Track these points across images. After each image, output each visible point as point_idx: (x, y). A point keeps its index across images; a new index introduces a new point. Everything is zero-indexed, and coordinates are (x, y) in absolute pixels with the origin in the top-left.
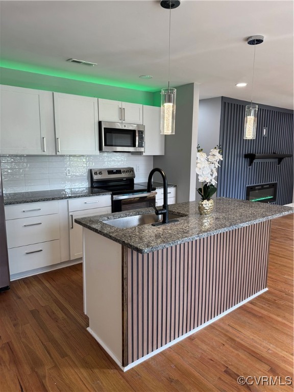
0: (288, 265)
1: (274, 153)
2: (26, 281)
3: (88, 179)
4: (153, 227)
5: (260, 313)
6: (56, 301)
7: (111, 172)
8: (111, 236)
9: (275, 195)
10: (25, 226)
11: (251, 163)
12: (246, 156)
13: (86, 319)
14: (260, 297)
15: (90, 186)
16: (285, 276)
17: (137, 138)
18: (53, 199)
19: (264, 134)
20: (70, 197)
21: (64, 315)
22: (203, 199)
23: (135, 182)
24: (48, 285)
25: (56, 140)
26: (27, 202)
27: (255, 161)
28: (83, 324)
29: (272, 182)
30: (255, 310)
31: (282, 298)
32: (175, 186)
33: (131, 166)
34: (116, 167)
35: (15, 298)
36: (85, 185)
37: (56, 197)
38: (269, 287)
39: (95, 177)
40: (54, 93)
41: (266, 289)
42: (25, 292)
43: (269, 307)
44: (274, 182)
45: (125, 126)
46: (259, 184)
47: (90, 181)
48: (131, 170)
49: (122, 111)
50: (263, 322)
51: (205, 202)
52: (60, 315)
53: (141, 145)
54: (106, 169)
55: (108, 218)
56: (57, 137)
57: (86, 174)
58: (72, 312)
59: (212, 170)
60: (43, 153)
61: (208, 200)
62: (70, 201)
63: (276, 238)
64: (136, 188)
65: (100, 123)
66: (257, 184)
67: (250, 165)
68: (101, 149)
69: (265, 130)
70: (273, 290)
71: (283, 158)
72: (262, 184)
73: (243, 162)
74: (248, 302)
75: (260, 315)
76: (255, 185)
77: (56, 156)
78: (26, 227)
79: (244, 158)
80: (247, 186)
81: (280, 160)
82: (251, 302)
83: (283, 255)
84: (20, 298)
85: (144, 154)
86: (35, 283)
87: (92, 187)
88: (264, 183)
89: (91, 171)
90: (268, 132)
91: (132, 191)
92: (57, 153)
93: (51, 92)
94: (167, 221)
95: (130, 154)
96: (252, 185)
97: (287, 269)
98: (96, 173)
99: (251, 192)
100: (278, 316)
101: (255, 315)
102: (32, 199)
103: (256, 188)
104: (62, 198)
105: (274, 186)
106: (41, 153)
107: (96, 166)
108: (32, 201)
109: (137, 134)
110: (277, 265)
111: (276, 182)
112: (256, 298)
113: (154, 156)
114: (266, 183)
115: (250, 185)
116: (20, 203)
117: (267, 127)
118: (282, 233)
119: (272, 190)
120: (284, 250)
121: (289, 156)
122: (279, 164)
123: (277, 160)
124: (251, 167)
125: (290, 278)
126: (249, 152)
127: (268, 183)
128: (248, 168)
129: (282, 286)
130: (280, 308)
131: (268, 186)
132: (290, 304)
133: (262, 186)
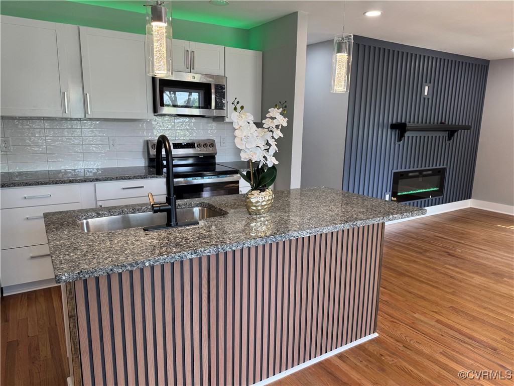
0: (427, 297)
1: (441, 123)
2: (31, 296)
3: (144, 154)
5: (346, 375)
6: (52, 330)
7: (178, 145)
9: (441, 186)
10: (27, 219)
11: (401, 137)
12: (394, 127)
14: (360, 347)
15: (147, 165)
16: (416, 315)
17: (213, 97)
19: (426, 94)
20: (97, 179)
23: (217, 161)
25: (84, 96)
26: (30, 185)
27: (407, 134)
28: (66, 371)
29: (438, 167)
30: (341, 370)
31: (394, 353)
33: (212, 138)
38: (382, 331)
40: (81, 27)
41: (376, 335)
42: (19, 312)
43: (367, 366)
44: (441, 167)
45: (194, 78)
46: (415, 169)
48: (212, 144)
51: (257, 193)
53: (220, 106)
56: (85, 93)
57: (140, 147)
60: (65, 116)
62: (99, 184)
63: (426, 251)
66: (411, 169)
68: (155, 111)
69: (427, 88)
70: (384, 337)
71: (457, 131)
72: (419, 168)
73: (391, 135)
74: (336, 355)
75: (345, 380)
76: (407, 170)
77: (86, 119)
78: (28, 221)
79: (389, 130)
80: (395, 171)
81: (452, 132)
82: (340, 356)
83: (428, 279)
85: (228, 120)
87: (149, 166)
88: (423, 168)
89: (146, 143)
90: (432, 91)
92: (87, 115)
93: (75, 26)
94: (173, 224)
96: (403, 170)
97: (424, 303)
99: (400, 181)
101: (336, 380)
103: (410, 174)
104: (85, 181)
105: (440, 173)
106: (60, 115)
108: (38, 184)
109: (213, 91)
110: (410, 295)
111: (445, 166)
112: (352, 350)
114: (427, 168)
115: (399, 170)
116: (19, 185)
117: (430, 83)
118: (440, 244)
119: (436, 178)
120: (432, 271)
121: (468, 128)
122: (449, 140)
123: (446, 134)
124: (401, 143)
125: (422, 318)
126: (399, 121)
127: (431, 168)
128: (397, 146)
129: (403, 331)
130: (383, 370)
131: (430, 172)
132: (405, 364)
133: (420, 172)
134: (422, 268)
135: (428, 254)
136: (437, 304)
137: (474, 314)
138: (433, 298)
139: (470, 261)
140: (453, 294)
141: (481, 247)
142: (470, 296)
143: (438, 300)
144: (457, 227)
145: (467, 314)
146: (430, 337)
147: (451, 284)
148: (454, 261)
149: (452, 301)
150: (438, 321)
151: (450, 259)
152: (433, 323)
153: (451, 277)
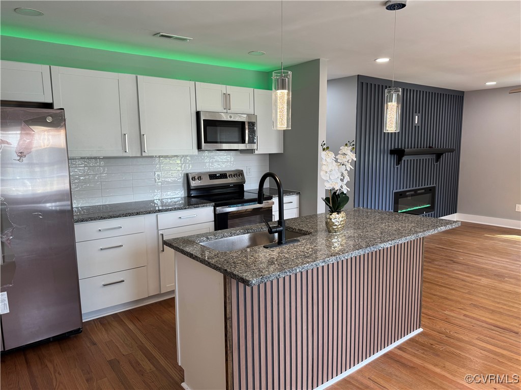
0: (450, 297)
1: (430, 147)
2: (103, 322)
3: (184, 186)
4: (265, 250)
5: (411, 362)
6: (142, 348)
7: (213, 176)
8: (209, 263)
9: (433, 203)
10: (101, 249)
11: (399, 161)
12: (392, 152)
13: (181, 371)
14: (411, 340)
16: (446, 312)
17: (247, 132)
18: (138, 214)
19: (416, 122)
20: (159, 211)
21: (152, 366)
22: (332, 212)
23: (245, 189)
24: (131, 326)
25: (141, 137)
26: (104, 218)
27: (405, 158)
28: (177, 379)
29: (429, 186)
30: (405, 358)
31: (441, 342)
32: (299, 193)
33: (240, 168)
34: (220, 170)
35: (89, 345)
36: (179, 194)
37: (142, 210)
38: (424, 326)
39: (194, 184)
40: (138, 76)
41: (421, 330)
42: (101, 336)
43: (423, 353)
44: (432, 186)
45: (231, 117)
46: (411, 189)
47: (186, 189)
48: (240, 174)
49: (226, 97)
50: (415, 374)
51: (335, 215)
52: (147, 366)
53: (252, 141)
54: (207, 173)
55: (208, 238)
56: (142, 133)
57: (181, 180)
58: (163, 362)
59: (342, 175)
60: (125, 155)
61: (339, 213)
62: (160, 215)
63: (434, 260)
64: (247, 196)
65: (198, 114)
66: (408, 189)
67: (398, 164)
68: (199, 147)
69: (417, 117)
70: (428, 331)
71: (442, 154)
72: (414, 188)
73: (390, 160)
74: (396, 348)
75: (412, 365)
76: (405, 189)
77: (142, 157)
78: (103, 251)
79: (389, 155)
80: (395, 191)
81: (439, 156)
82: (399, 348)
83: (442, 283)
84: (94, 344)
85: (256, 152)
86: (115, 324)
87: (189, 196)
88: (417, 188)
89: (187, 175)
90: (421, 120)
91: (241, 201)
92: (143, 153)
93: (134, 76)
94: (283, 242)
95: (238, 153)
96: (402, 190)
97: (449, 302)
98: (194, 179)
99: (400, 200)
100: (436, 365)
101: (404, 365)
102: (111, 214)
103: (408, 193)
104: (150, 213)
105: (431, 190)
106: (121, 154)
107: (194, 169)
108: (111, 217)
109: (247, 127)
110: (435, 297)
111: (435, 185)
112: (407, 342)
113: (270, 154)
114: (420, 187)
115: (398, 190)
116: (95, 220)
117: (419, 113)
118: (443, 254)
119: (428, 196)
120: (445, 277)
121: (451, 151)
122: (437, 161)
123: (434, 156)
124: (399, 166)
125: (452, 314)
126: (396, 147)
127: (423, 187)
128: (395, 168)
129: (441, 326)
130: (438, 355)
131: (423, 191)
132: (452, 349)
133: (415, 191)
134: (435, 275)
135: (436, 263)
136: (460, 303)
137: (492, 308)
138: (454, 298)
139: (473, 266)
140: (469, 293)
141: (477, 254)
142: (483, 294)
143: (459, 299)
144: (452, 238)
145: (486, 309)
146: (465, 328)
147: (465, 286)
148: (460, 267)
149: (471, 299)
150: (465, 315)
151: (455, 266)
152: (462, 317)
153: (463, 280)
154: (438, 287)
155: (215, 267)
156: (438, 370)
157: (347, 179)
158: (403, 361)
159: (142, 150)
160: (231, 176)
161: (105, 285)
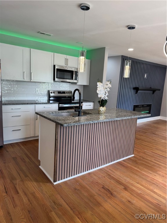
0: (148, 145)
1: (150, 88)
2: (12, 145)
3: (47, 96)
4: (73, 117)
6: (26, 154)
7: (59, 92)
8: (51, 119)
9: (150, 111)
10: (12, 116)
11: (137, 92)
12: (134, 88)
13: (39, 162)
14: (129, 158)
16: (145, 150)
17: (74, 75)
18: (27, 104)
19: (145, 77)
20: (36, 103)
21: (29, 160)
22: (100, 106)
24: (23, 147)
25: (31, 73)
26: (14, 104)
27: (139, 91)
28: (38, 165)
29: (149, 104)
31: (140, 160)
32: (94, 102)
33: (71, 90)
34: (62, 90)
35: (5, 152)
36: (45, 99)
37: (29, 103)
38: (135, 154)
39: (52, 95)
40: (31, 49)
41: (133, 155)
42: (11, 150)
43: (132, 163)
45: (68, 68)
46: (141, 104)
49: (66, 60)
50: (127, 169)
52: (27, 160)
53: (76, 79)
54: (57, 91)
56: (31, 72)
57: (46, 93)
58: (33, 159)
59: (106, 92)
60: (24, 80)
61: (103, 107)
62: (37, 105)
63: (146, 132)
65: (54, 66)
66: (140, 104)
67: (136, 94)
68: (54, 79)
69: (146, 75)
70: (136, 156)
71: (155, 91)
72: (142, 104)
73: (133, 92)
75: (126, 166)
76: (138, 104)
77: (30, 82)
78: (13, 118)
79: (133, 90)
80: (134, 104)
81: (154, 91)
82: (123, 161)
84: (8, 152)
85: (78, 84)
86: (16, 146)
87: (49, 100)
88: (144, 104)
89: (49, 91)
91: (71, 103)
92: (31, 80)
93: (29, 48)
94: (80, 115)
95: (70, 84)
96: (137, 104)
97: (147, 147)
99: (136, 108)
100: (135, 167)
101: (124, 166)
102: (17, 103)
103: (139, 106)
104: (32, 104)
105: (150, 106)
106: (22, 80)
107: (51, 89)
109: (74, 73)
110: (142, 145)
111: (151, 104)
112: (127, 159)
113: (84, 85)
114: (145, 104)
116: (10, 104)
117: (147, 73)
118: (150, 131)
119: (148, 108)
120: (148, 139)
121: (159, 90)
122: (153, 94)
123: (152, 92)
124: (137, 95)
125: (147, 151)
126: (136, 87)
127: (146, 104)
128: (135, 95)
129: (141, 154)
130: (137, 164)
131: (146, 106)
132: (143, 162)
133: (143, 105)
134: (145, 138)
135: (146, 134)
136: (151, 148)
137: (163, 150)
138: (150, 146)
139: (161, 136)
140: (156, 145)
141: (164, 132)
142: (161, 145)
143: (152, 146)
144: (155, 125)
145: (161, 150)
146: (150, 156)
147: (155, 142)
148: (155, 136)
149: (156, 147)
150: (152, 152)
151: (154, 135)
152: (151, 152)
153: (155, 140)
154: (144, 142)
155: (53, 121)
156: (136, 168)
157: (107, 94)
158: (124, 164)
159: (31, 79)
160: (67, 93)
161: (13, 131)
